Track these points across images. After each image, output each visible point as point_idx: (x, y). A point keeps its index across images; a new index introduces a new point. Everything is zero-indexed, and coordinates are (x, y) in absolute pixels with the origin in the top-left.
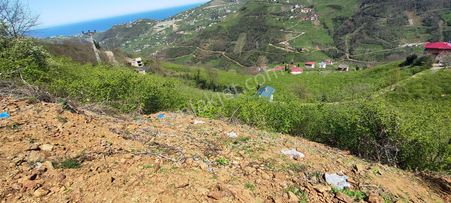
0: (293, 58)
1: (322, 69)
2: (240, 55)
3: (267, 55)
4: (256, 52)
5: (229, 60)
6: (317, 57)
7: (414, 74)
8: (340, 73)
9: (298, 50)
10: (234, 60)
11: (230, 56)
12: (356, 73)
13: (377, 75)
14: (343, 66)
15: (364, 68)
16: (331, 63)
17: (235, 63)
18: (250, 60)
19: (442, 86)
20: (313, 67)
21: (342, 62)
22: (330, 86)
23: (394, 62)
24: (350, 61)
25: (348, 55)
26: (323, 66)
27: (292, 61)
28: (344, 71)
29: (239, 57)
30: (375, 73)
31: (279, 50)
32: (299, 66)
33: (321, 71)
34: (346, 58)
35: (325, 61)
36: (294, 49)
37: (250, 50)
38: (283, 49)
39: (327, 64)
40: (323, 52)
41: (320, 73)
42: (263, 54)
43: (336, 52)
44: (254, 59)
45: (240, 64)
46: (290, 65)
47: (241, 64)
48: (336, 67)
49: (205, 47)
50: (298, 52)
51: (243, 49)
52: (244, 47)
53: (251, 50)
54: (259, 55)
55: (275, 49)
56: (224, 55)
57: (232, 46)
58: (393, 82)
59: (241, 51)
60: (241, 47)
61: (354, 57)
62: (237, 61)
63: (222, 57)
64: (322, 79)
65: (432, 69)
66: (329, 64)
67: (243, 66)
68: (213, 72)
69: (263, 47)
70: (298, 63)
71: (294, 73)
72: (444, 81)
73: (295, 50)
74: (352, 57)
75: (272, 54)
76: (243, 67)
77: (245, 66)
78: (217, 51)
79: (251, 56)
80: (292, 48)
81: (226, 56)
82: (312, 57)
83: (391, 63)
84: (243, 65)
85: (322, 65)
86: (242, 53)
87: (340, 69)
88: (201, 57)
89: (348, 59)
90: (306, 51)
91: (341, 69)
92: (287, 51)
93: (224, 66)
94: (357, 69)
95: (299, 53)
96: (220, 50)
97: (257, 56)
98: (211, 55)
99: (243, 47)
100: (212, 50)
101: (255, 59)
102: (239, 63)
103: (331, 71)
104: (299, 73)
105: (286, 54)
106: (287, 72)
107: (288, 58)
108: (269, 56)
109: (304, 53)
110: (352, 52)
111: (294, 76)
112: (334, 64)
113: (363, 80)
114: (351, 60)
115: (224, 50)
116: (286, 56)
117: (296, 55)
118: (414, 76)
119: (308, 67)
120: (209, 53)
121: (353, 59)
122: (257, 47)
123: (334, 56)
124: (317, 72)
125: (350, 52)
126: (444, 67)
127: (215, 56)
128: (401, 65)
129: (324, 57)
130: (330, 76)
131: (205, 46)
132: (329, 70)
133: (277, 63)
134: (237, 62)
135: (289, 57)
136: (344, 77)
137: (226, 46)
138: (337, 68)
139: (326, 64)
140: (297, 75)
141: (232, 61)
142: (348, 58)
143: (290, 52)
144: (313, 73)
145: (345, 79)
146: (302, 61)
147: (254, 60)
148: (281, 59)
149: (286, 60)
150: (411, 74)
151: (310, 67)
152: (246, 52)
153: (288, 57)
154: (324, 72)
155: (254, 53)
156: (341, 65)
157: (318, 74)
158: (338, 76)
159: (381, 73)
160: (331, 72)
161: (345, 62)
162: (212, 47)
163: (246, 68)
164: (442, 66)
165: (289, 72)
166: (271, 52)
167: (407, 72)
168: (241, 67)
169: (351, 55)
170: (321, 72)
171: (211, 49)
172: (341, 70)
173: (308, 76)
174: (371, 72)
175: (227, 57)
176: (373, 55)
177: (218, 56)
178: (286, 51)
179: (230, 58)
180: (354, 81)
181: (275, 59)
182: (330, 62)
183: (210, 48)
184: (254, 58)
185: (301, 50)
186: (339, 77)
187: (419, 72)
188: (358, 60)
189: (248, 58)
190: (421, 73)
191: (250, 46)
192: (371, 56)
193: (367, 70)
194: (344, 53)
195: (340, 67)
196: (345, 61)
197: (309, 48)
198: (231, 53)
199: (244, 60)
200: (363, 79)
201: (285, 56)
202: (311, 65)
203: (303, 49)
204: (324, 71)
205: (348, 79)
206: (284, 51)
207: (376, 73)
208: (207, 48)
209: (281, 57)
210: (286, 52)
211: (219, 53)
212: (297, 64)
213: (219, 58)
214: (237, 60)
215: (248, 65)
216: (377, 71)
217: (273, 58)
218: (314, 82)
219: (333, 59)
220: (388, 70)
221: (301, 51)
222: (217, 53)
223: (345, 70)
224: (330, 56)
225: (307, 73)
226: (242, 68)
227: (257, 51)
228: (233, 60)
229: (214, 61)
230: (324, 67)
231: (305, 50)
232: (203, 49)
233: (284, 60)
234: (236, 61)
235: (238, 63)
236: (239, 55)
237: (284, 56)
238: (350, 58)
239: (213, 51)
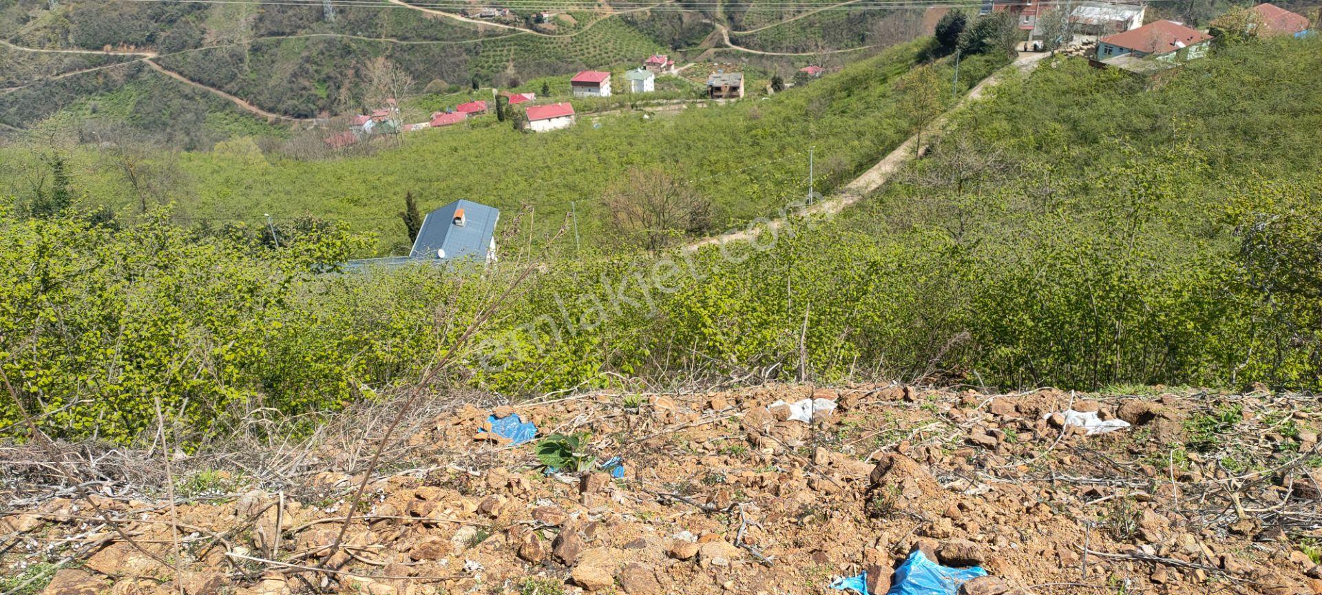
0: (514, 60)
1: (647, 99)
2: (247, 60)
3: (387, 53)
4: (330, 43)
5: (188, 91)
6: (610, 46)
7: (971, 86)
8: (721, 108)
9: (527, 19)
10: (220, 88)
11: (189, 69)
12: (780, 103)
13: (855, 103)
14: (725, 76)
15: (802, 79)
16: (673, 67)
17: (228, 103)
18: (307, 84)
19: (1065, 121)
20: (605, 90)
21: (709, 61)
22: (701, 165)
23: (897, 47)
24: (738, 56)
25: (724, 30)
26: (645, 82)
27: (511, 71)
28: (733, 97)
29: (241, 71)
30: (844, 94)
31: (441, 23)
32: (545, 91)
33: (647, 105)
34: (720, 45)
35: (648, 64)
36: (510, 17)
37: (293, 33)
38: (459, 18)
39: (656, 74)
40: (630, 22)
41: (646, 117)
42: (367, 49)
43: (680, 19)
44: (323, 76)
45: (254, 109)
46: (507, 93)
47: (262, 108)
48: (701, 85)
49: (23, 31)
50: (528, 31)
51: (256, 27)
52: (261, 19)
53: (302, 34)
54: (349, 53)
55: (421, 20)
56: (155, 67)
57: (190, 18)
58: (919, 123)
59: (245, 42)
60: (245, 20)
61: (746, 36)
62: (235, 94)
63: (144, 76)
64: (661, 139)
65: (1017, 63)
66: (665, 72)
67: (272, 117)
68: (149, 162)
69: (362, 15)
70: (542, 80)
71: (539, 126)
72: (1063, 100)
73: (514, 23)
74: (742, 37)
75: (413, 47)
76: (277, 121)
77: (285, 113)
78: (109, 47)
79: (308, 60)
80: (497, 14)
81: (165, 68)
82: (592, 50)
83: (887, 51)
84: (271, 110)
85: (640, 83)
86: (255, 50)
87: (714, 91)
88: (12, 84)
89: (727, 46)
90: (561, 24)
91: (719, 89)
92: (481, 29)
93: (165, 124)
94: (777, 84)
95: (532, 36)
96: (128, 43)
97: (338, 60)
98: (71, 70)
99: (256, 15)
100: (71, 39)
101: (329, 78)
102: (252, 104)
103: (684, 103)
104: (561, 123)
105: (476, 44)
106: (508, 124)
107: (491, 60)
108: (397, 54)
109: (553, 33)
110: (737, 17)
111: (544, 138)
112: (684, 74)
113: (812, 128)
114: (738, 51)
115: (151, 40)
116: (477, 53)
117: (521, 42)
118: (976, 94)
119: (587, 94)
120: (60, 60)
121: (747, 46)
122: (331, 16)
123: (674, 40)
124: (633, 112)
125: (731, 18)
126: (1049, 54)
127: (98, 73)
128: (922, 58)
129: (639, 43)
130: (689, 125)
131: (25, 20)
132: (675, 101)
133: (445, 85)
134: (237, 100)
135: (492, 53)
136: (741, 124)
137: (156, 18)
138: (703, 88)
139: (653, 77)
140: (556, 134)
141: (205, 95)
142: (729, 44)
143: (491, 33)
144: (620, 121)
145: (749, 129)
146: (555, 72)
147: (325, 81)
148: (458, 66)
149: (483, 72)
150: (965, 88)
151: (594, 94)
152: (278, 43)
153: (488, 57)
154: (660, 108)
155: (321, 46)
156: (714, 74)
157: (641, 119)
158: (718, 121)
159: (864, 94)
160: (685, 106)
161: (721, 59)
162: (72, 27)
163: (296, 124)
164: (1044, 50)
165: (517, 126)
166: (406, 39)
167: (949, 80)
168: (261, 121)
169: (736, 28)
170: (648, 109)
171: (66, 39)
172: (718, 94)
173: (605, 136)
174: (832, 92)
175: (175, 75)
176: (811, 25)
177: (117, 73)
178: (475, 25)
179: (192, 80)
180: (782, 135)
181: (428, 70)
182: (669, 66)
183: (59, 32)
184: (326, 70)
185: (539, 20)
186: (724, 124)
187: (984, 77)
188: (763, 48)
189: (295, 75)
190: (992, 82)
191: (290, 13)
192: (804, 29)
193: (813, 89)
194: (707, 21)
195: (716, 83)
196: (718, 55)
197: (571, 9)
198: (192, 53)
199: (271, 83)
200: (812, 126)
201: (473, 51)
202: (596, 85)
203: (546, 16)
204: (659, 104)
205: (760, 132)
206: (462, 27)
207: (849, 96)
208: (41, 33)
209: (456, 59)
210: (476, 33)
211: (120, 60)
212: (538, 82)
213: (127, 82)
214: (233, 86)
215: (302, 107)
216: (852, 86)
217: (421, 67)
218: (634, 157)
219: (675, 49)
220: (884, 80)
221: (541, 26)
222: (109, 60)
223: (735, 93)
224: (659, 40)
225: (595, 120)
226: (272, 124)
227: (332, 35)
228: (212, 90)
229: (97, 101)
230: (649, 86)
231: (555, 18)
232: (15, 41)
233: (474, 71)
234: (229, 93)
235: (242, 104)
236: (241, 60)
237: (468, 51)
238: (734, 41)
239: (83, 46)
